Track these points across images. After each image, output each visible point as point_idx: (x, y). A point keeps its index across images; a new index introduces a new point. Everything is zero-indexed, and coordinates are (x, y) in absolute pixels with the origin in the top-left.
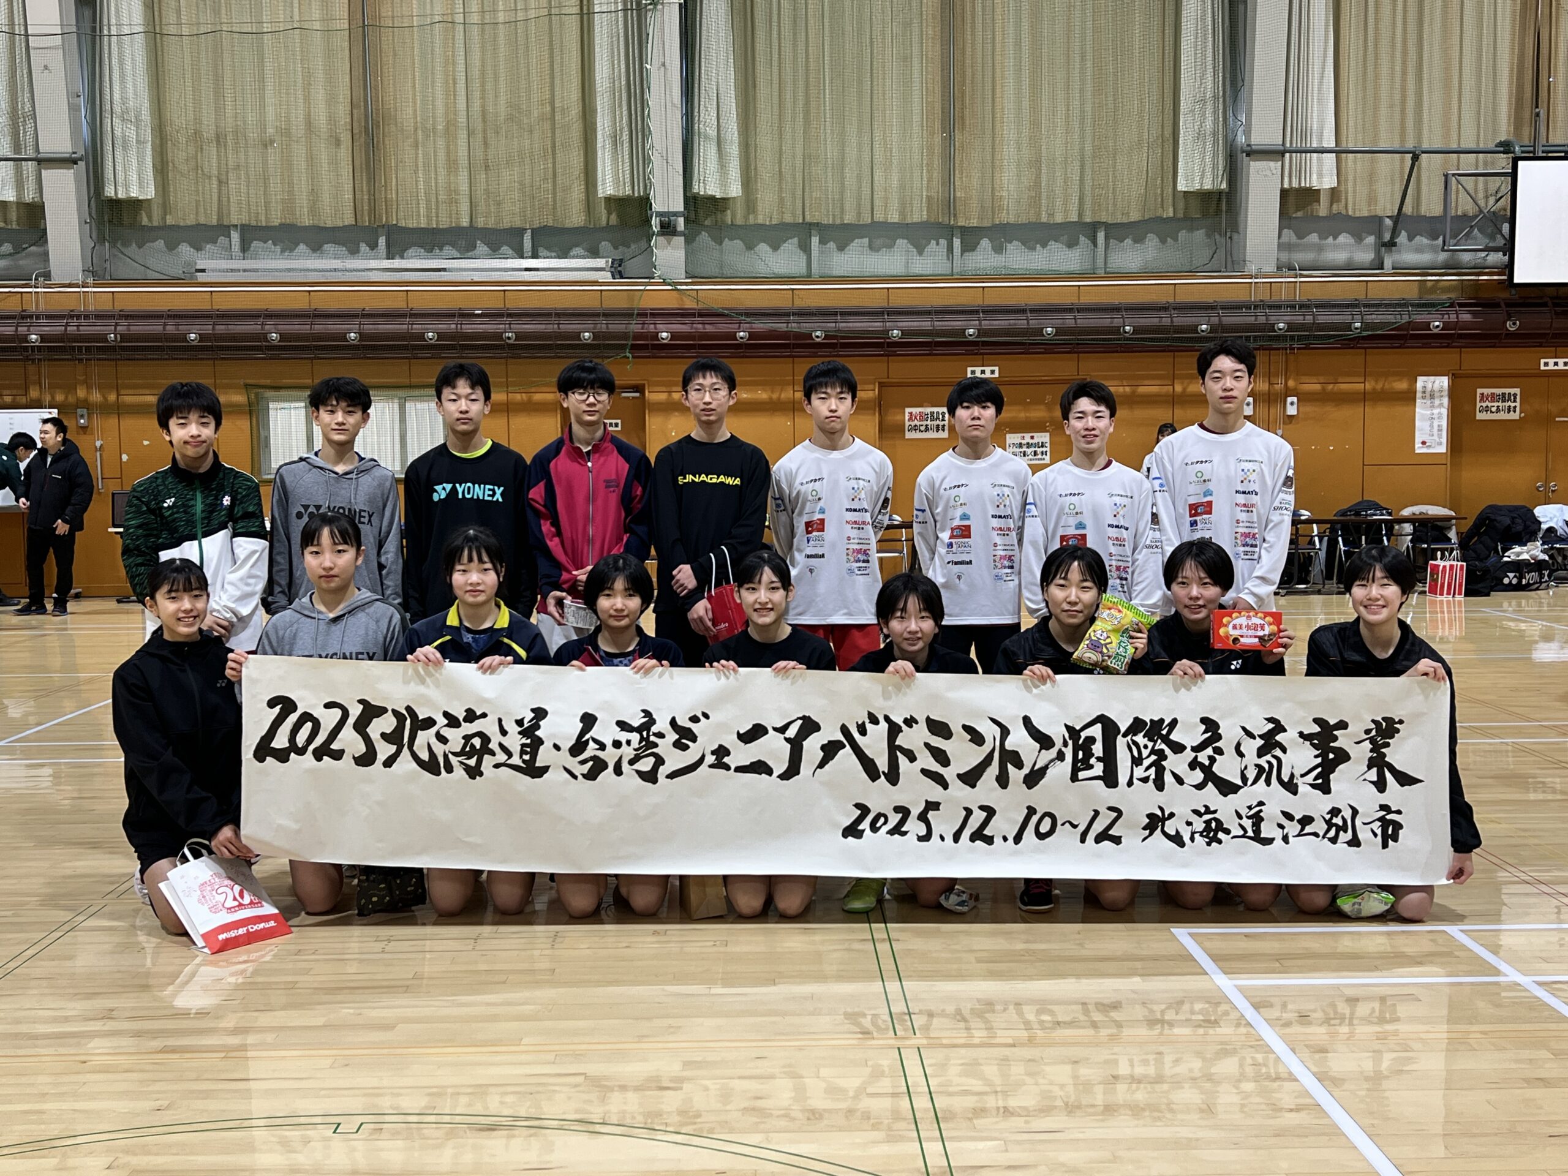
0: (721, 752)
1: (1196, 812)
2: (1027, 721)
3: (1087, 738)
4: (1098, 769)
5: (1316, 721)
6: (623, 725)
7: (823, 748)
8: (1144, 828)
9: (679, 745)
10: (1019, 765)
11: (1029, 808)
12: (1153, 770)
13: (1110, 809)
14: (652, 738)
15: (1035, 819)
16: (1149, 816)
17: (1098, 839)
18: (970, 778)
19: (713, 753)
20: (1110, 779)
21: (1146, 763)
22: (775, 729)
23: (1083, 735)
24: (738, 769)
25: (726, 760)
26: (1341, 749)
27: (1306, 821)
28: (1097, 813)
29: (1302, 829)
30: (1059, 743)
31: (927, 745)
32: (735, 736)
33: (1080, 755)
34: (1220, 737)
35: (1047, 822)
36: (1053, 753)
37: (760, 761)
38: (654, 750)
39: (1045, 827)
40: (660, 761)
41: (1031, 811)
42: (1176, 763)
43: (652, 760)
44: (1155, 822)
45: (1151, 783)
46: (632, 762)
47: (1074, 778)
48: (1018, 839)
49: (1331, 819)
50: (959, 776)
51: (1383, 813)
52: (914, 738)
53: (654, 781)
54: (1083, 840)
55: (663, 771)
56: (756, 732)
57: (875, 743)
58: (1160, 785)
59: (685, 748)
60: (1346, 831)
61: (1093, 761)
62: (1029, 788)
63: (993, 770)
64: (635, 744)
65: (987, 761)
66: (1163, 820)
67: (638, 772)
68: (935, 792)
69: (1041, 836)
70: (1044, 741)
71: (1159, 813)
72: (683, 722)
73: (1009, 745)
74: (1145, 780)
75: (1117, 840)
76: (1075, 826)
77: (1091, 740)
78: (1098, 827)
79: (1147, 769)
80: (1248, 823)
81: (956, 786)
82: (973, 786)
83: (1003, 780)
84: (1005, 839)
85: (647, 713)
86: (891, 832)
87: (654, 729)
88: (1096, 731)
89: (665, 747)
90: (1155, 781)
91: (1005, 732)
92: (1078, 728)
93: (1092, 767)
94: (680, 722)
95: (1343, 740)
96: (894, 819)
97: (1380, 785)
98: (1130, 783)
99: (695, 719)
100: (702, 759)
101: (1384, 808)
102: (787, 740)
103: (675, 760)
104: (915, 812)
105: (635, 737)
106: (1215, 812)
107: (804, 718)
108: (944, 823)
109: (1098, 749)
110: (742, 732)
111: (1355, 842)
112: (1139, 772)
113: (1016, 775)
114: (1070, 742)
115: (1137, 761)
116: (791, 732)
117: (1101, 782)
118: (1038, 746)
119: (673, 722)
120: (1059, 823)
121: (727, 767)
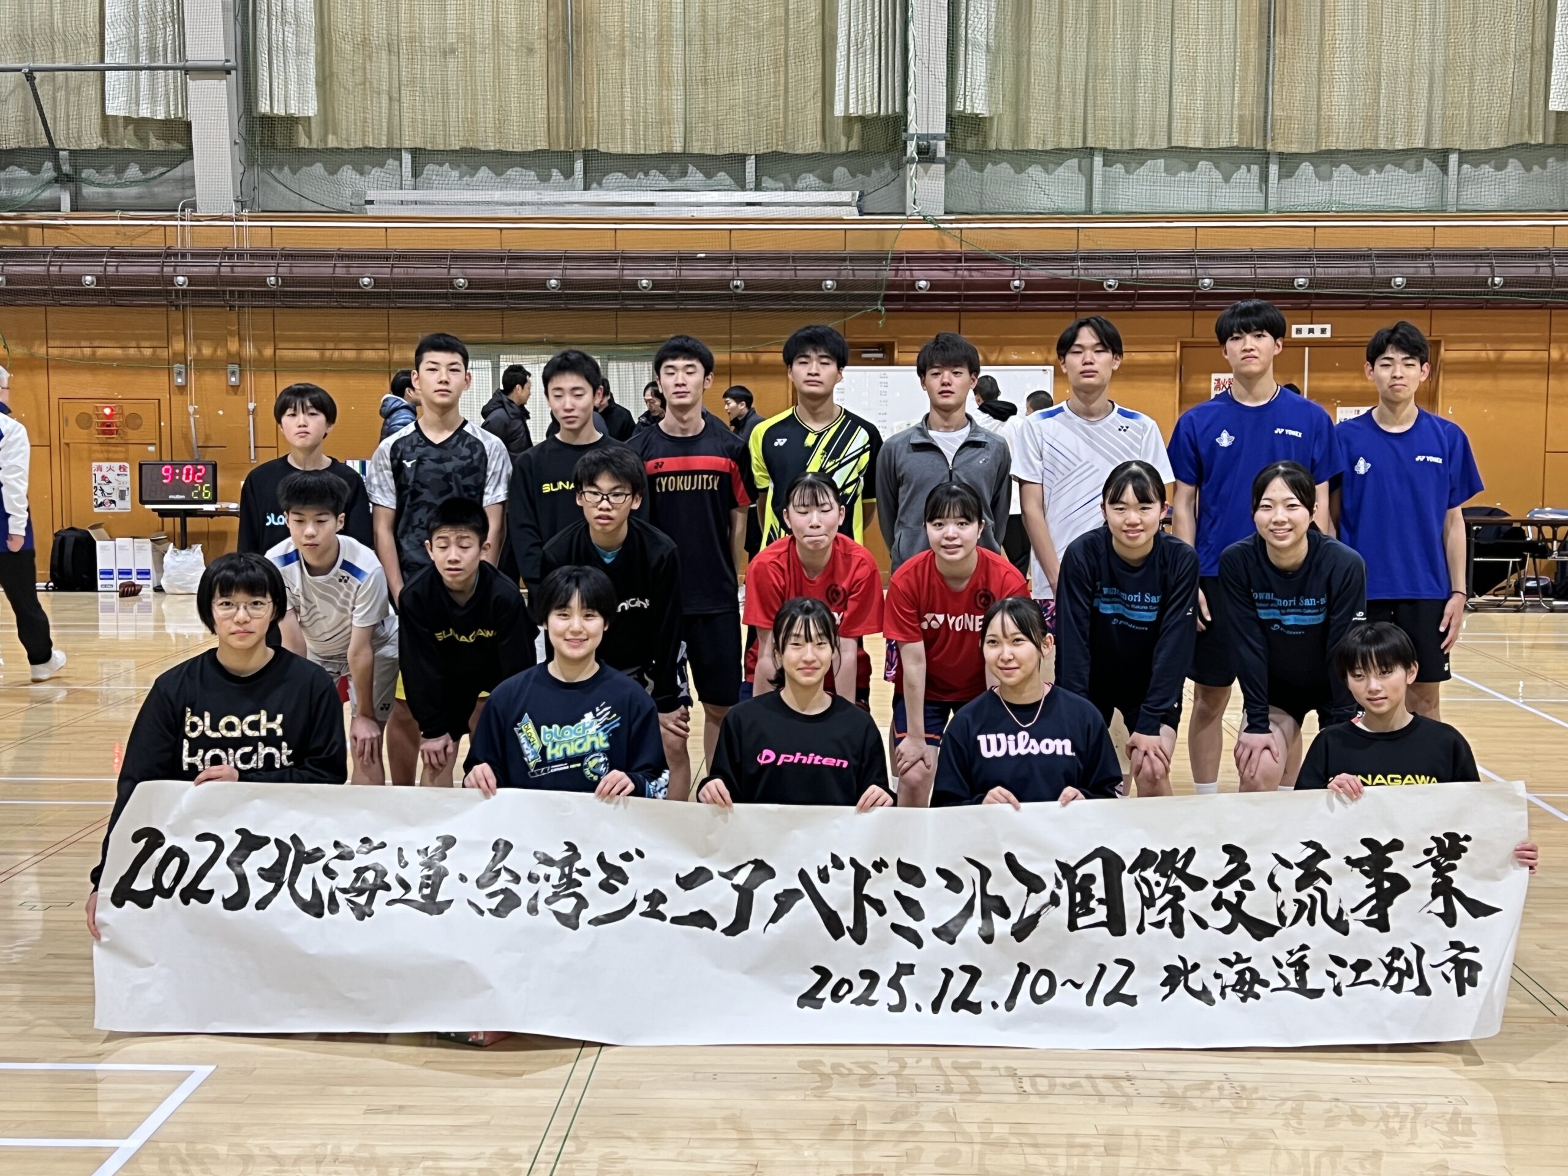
0: (656, 898)
1: (1225, 961)
2: (1010, 858)
3: (1085, 876)
4: (1101, 914)
5: (1366, 842)
6: (542, 859)
7: (778, 897)
8: (1163, 984)
9: (606, 886)
10: (1005, 913)
11: (1021, 965)
12: (1168, 913)
13: (1119, 962)
14: (575, 876)
15: (1029, 978)
16: (1167, 968)
17: (1108, 1000)
18: (948, 933)
19: (646, 898)
20: (1115, 925)
21: (1159, 904)
22: (721, 874)
23: (1080, 872)
24: (676, 920)
25: (662, 907)
26: (1397, 875)
27: (1361, 966)
29: (1358, 977)
30: (1051, 885)
31: (898, 894)
32: (674, 880)
33: (1078, 897)
34: (1248, 869)
35: (1044, 982)
36: (1044, 897)
37: (702, 911)
38: (577, 889)
39: (1042, 988)
40: (582, 903)
41: (1024, 969)
42: (1196, 903)
43: (573, 900)
45: (1166, 929)
46: (549, 901)
47: (1073, 926)
48: (1009, 1004)
49: (1392, 962)
50: (934, 930)
51: (1454, 952)
52: (884, 886)
53: (575, 927)
54: (1088, 1001)
55: (586, 915)
56: (700, 876)
57: (839, 891)
58: (1178, 930)
59: (613, 890)
60: (1411, 976)
61: (1093, 904)
62: (1018, 940)
63: (974, 922)
64: (555, 880)
65: (967, 910)
66: (1186, 972)
67: (557, 914)
68: (907, 953)
69: (1036, 999)
70: (1033, 883)
71: (1180, 965)
72: (613, 859)
73: (991, 891)
74: (1159, 924)
75: (1130, 1001)
76: (1078, 986)
77: (1090, 878)
78: (1106, 986)
79: (1162, 910)
80: (1290, 973)
81: (930, 941)
82: (952, 942)
83: (986, 934)
84: (994, 1005)
85: (571, 847)
86: (857, 1001)
87: (578, 865)
88: (1097, 867)
89: (589, 887)
90: (1171, 925)
91: (986, 875)
92: (1073, 864)
93: (1093, 911)
94: (608, 859)
95: (1400, 863)
96: (861, 986)
97: (1449, 918)
98: (1141, 930)
99: (627, 857)
100: (634, 903)
101: (1454, 945)
102: (735, 887)
103: (601, 903)
104: (885, 976)
105: (555, 872)
106: (1248, 960)
107: (755, 862)
108: (920, 990)
109: (1099, 890)
110: (681, 875)
111: (1423, 989)
112: (1151, 915)
113: (1001, 926)
114: (1065, 882)
115: (1148, 903)
116: (741, 878)
117: (1104, 930)
118: (1026, 889)
119: (601, 859)
120: (1059, 982)
121: (663, 917)
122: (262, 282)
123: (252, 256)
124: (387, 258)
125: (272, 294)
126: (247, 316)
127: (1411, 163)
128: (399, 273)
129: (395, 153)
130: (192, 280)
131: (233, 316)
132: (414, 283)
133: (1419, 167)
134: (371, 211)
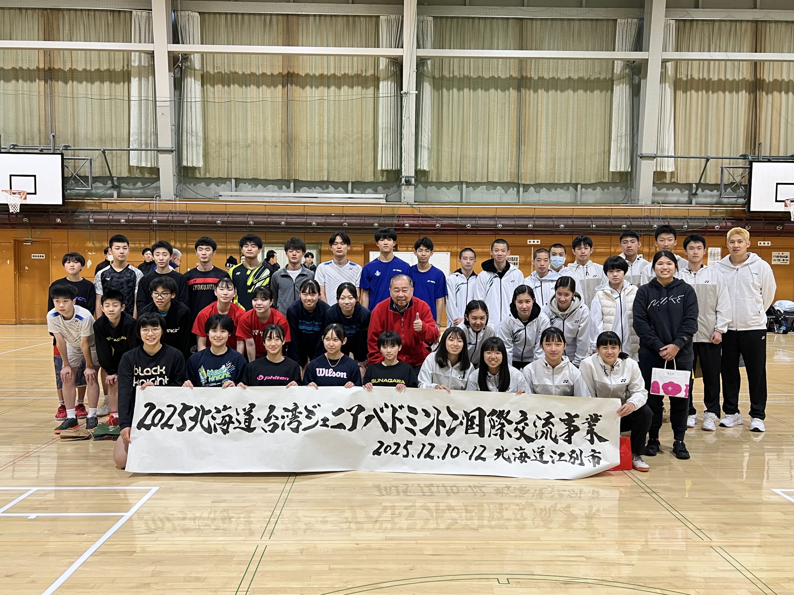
0: (325, 420)
1: (516, 449)
2: (448, 408)
3: (472, 416)
4: (477, 429)
5: (567, 414)
6: (286, 410)
7: (366, 418)
8: (495, 455)
9: (307, 417)
10: (444, 426)
11: (448, 445)
12: (499, 431)
13: (481, 446)
14: (297, 414)
15: (451, 449)
16: (497, 450)
17: (477, 459)
18: (425, 431)
19: (322, 420)
20: (481, 433)
21: (497, 428)
22: (347, 410)
23: (471, 415)
24: (332, 427)
25: (327, 423)
26: (576, 426)
27: (561, 455)
28: (476, 448)
29: (560, 458)
30: (461, 418)
31: (408, 417)
32: (331, 413)
33: (469, 423)
34: (527, 419)
35: (456, 451)
36: (458, 422)
37: (341, 423)
38: (298, 419)
39: (455, 453)
40: (300, 423)
41: (449, 446)
42: (508, 428)
43: (296, 423)
44: (499, 453)
45: (498, 436)
46: (289, 424)
47: (467, 433)
48: (444, 457)
49: (572, 454)
50: (420, 430)
51: (593, 453)
52: (402, 414)
53: (297, 432)
54: (470, 459)
55: (301, 427)
56: (340, 411)
57: (387, 416)
58: (502, 437)
59: (310, 418)
60: (578, 460)
61: (474, 426)
62: (448, 436)
63: (434, 428)
64: (290, 417)
65: (432, 424)
66: (503, 452)
67: (291, 428)
68: (411, 437)
69: (453, 457)
70: (455, 417)
71: (501, 449)
72: (310, 408)
73: (440, 418)
74: (496, 435)
75: (484, 459)
76: (467, 453)
77: (474, 417)
78: (476, 454)
79: (497, 430)
80: (538, 455)
81: (419, 434)
82: (426, 435)
83: (438, 433)
84: (438, 457)
85: (295, 404)
86: (392, 453)
87: (298, 410)
88: (476, 414)
89: (302, 418)
90: (500, 435)
91: (439, 412)
92: (469, 412)
93: (474, 428)
94: (308, 408)
95: (577, 422)
96: (394, 448)
97: (592, 442)
98: (489, 436)
99: (315, 407)
100: (318, 422)
101: (593, 451)
102: (352, 414)
103: (306, 423)
104: (402, 445)
105: (290, 414)
106: (524, 449)
107: (358, 405)
108: (414, 450)
109: (477, 421)
110: (334, 411)
111: (582, 464)
112: (494, 431)
113: (443, 431)
114: (465, 418)
115: (493, 427)
116: (353, 412)
117: (477, 435)
118: (452, 419)
119: (306, 408)
120: (461, 451)
121: (328, 426)
122: (183, 222)
123: (180, 213)
124: (226, 214)
125: (186, 226)
126: (178, 234)
127: (566, 188)
128: (230, 219)
129: (230, 179)
130: (158, 221)
131: (173, 234)
132: (235, 223)
133: (568, 189)
134: (221, 198)
